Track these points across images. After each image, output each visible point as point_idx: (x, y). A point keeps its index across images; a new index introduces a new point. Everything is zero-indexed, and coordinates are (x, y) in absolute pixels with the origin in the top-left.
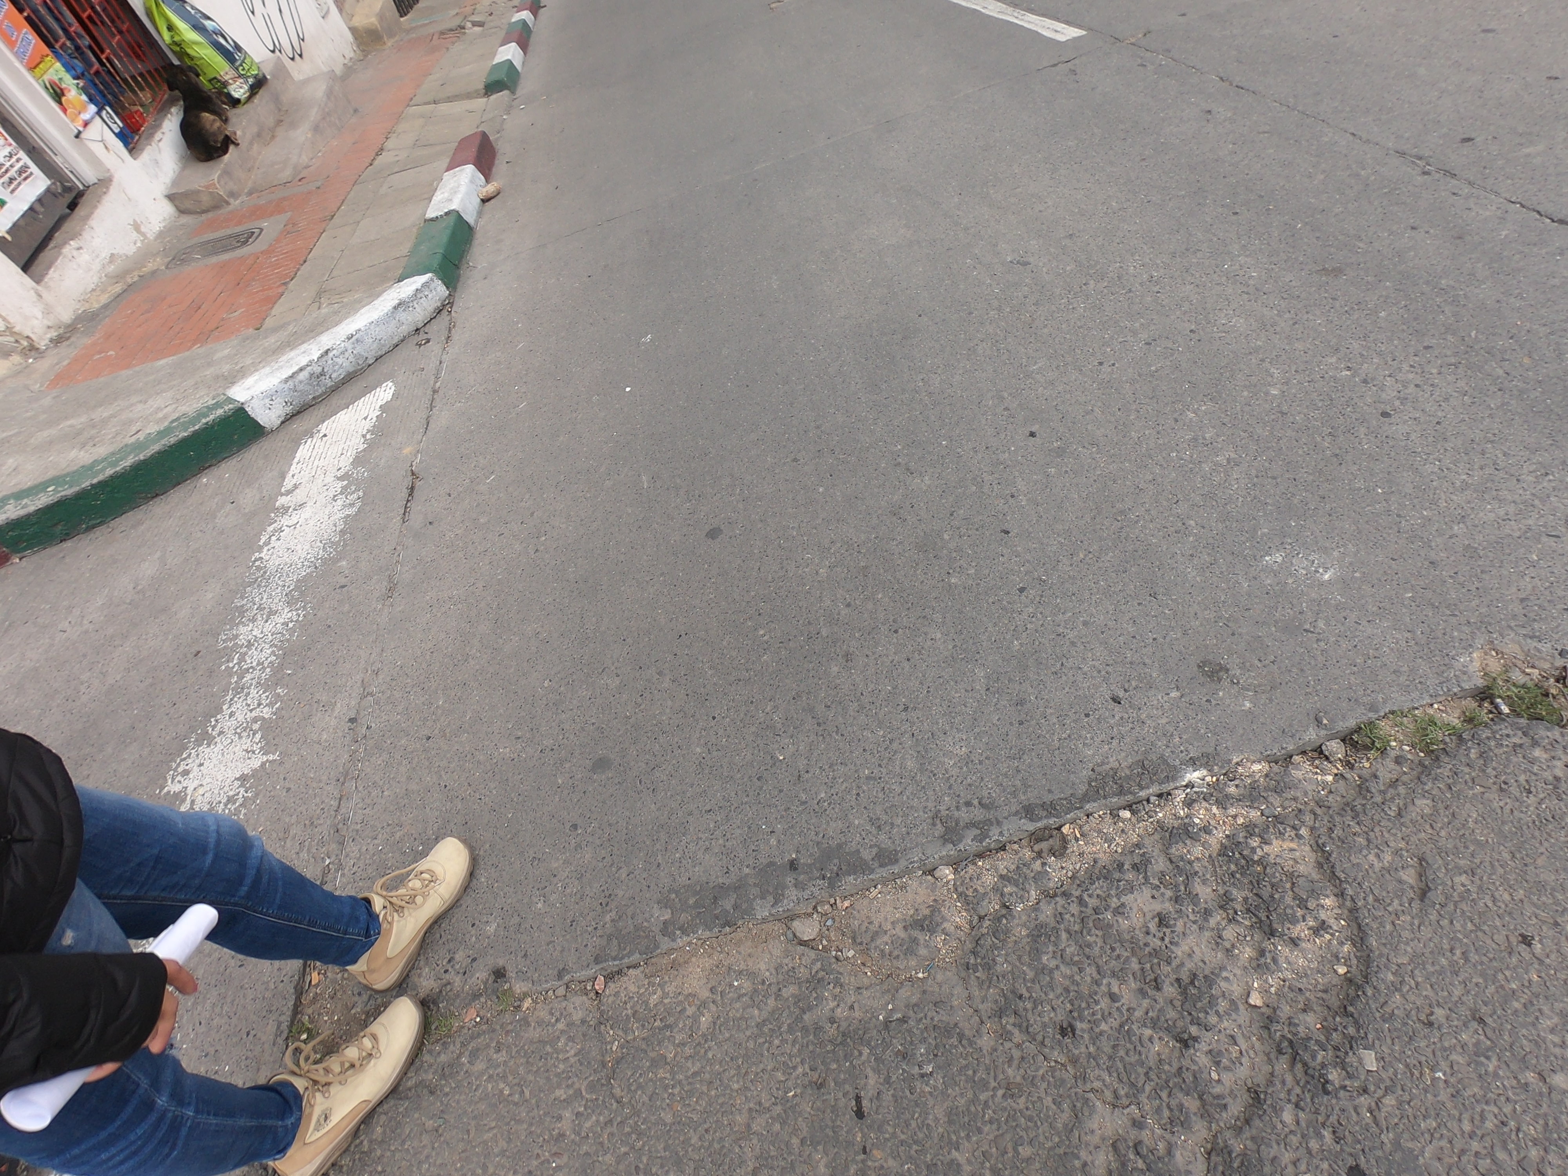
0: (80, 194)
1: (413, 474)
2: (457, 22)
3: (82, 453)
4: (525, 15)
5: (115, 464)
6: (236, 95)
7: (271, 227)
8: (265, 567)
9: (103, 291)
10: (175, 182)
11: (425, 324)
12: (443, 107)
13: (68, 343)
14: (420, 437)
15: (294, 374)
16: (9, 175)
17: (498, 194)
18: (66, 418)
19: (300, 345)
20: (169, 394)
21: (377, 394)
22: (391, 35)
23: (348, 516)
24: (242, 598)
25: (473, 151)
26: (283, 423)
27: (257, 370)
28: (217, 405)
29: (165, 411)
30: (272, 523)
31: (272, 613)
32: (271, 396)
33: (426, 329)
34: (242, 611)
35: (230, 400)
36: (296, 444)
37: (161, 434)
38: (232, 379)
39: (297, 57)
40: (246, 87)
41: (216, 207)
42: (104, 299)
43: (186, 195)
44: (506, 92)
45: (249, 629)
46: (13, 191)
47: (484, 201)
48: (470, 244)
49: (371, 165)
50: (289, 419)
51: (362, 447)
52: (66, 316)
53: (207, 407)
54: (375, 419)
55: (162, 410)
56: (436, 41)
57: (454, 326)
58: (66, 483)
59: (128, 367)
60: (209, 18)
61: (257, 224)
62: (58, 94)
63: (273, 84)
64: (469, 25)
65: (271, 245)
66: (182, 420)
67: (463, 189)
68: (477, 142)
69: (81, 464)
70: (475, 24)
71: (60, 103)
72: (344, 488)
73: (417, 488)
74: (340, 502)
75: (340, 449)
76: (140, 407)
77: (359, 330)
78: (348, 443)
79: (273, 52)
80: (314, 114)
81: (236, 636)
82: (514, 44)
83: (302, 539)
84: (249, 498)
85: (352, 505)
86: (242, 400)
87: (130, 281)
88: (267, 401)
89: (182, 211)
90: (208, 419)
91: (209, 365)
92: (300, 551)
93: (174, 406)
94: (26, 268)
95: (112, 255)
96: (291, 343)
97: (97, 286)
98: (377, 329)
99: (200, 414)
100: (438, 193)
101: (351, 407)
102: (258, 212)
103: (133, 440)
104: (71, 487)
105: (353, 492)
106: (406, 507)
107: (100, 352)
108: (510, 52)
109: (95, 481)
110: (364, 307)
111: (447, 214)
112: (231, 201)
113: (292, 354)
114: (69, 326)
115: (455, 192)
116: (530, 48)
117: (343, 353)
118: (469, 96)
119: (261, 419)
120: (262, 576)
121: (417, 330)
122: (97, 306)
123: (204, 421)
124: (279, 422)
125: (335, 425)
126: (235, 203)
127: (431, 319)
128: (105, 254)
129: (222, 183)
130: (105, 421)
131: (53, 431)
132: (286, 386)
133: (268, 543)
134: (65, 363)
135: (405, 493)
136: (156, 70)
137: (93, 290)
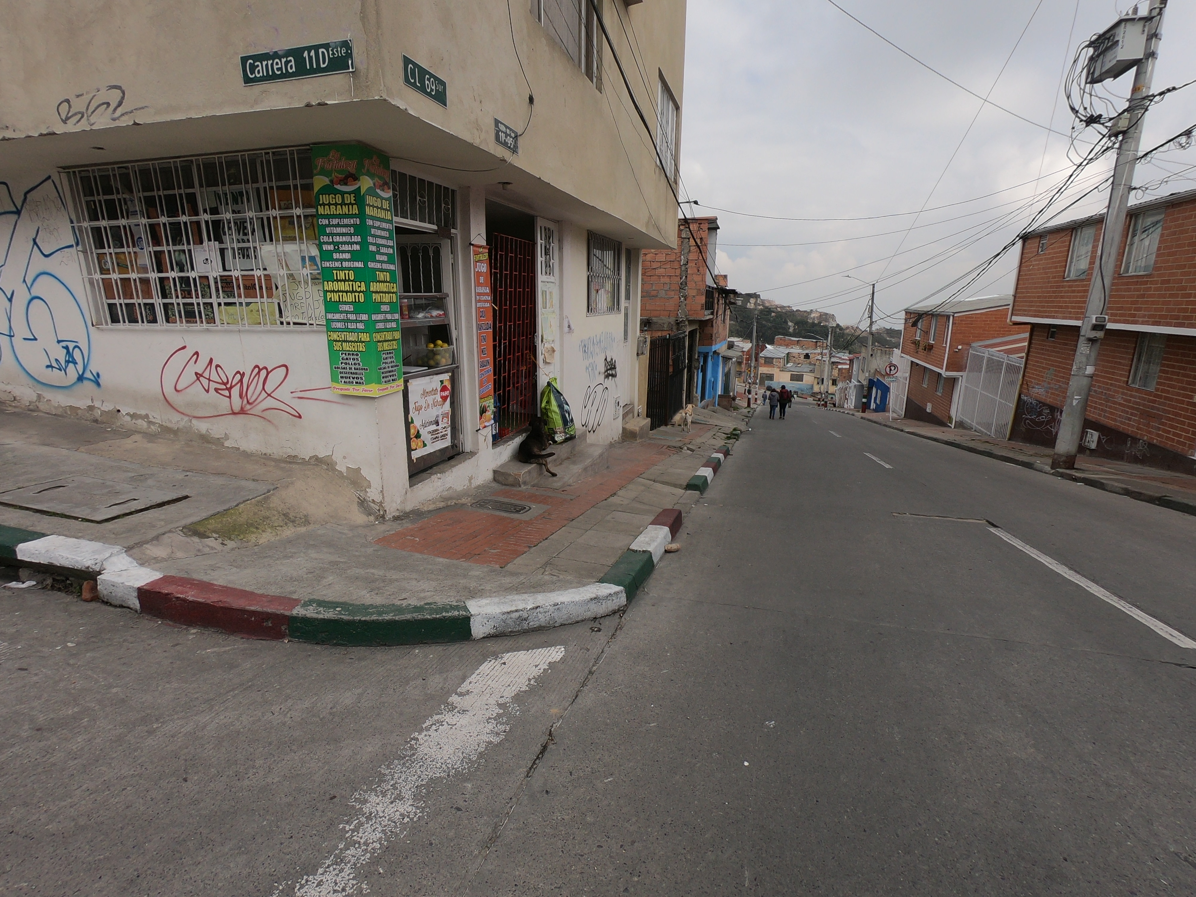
0: (459, 454)
1: (550, 734)
2: (679, 444)
3: (368, 595)
4: (721, 456)
5: (380, 613)
6: (556, 439)
7: (536, 509)
8: (416, 749)
9: (434, 503)
10: (502, 466)
11: (602, 617)
12: (658, 486)
13: (400, 522)
14: (567, 705)
15: (511, 611)
16: (437, 435)
17: (677, 551)
18: (374, 567)
19: (523, 593)
20: (434, 584)
21: (551, 652)
22: (641, 438)
23: (490, 743)
24: (388, 767)
25: (671, 520)
26: (484, 638)
27: (491, 597)
28: (457, 608)
29: (426, 594)
30: (440, 714)
31: (399, 797)
32: (489, 618)
33: (601, 621)
34: (382, 778)
35: (466, 609)
36: (484, 658)
37: (417, 609)
38: (474, 594)
39: (592, 431)
40: (564, 438)
41: (512, 485)
42: (432, 507)
43: (502, 474)
44: (698, 492)
45: (377, 801)
46: (432, 443)
47: (666, 552)
48: (649, 576)
49: (606, 500)
50: (489, 637)
51: (524, 688)
52: (408, 508)
53: (451, 606)
54: (542, 670)
55: (425, 592)
56: (663, 449)
57: (621, 629)
58: (348, 610)
59: (421, 552)
60: (568, 405)
61: (529, 504)
62: (483, 411)
63: (577, 441)
64: (685, 448)
65: (531, 520)
66: (432, 606)
67: (659, 540)
68: (675, 515)
69: (362, 603)
70: (688, 449)
71: (481, 415)
72: (499, 716)
73: (548, 750)
74: (490, 726)
75: (510, 680)
76: (414, 583)
77: (564, 603)
78: (517, 679)
79: (583, 426)
80: (588, 462)
81: (366, 801)
82: (711, 469)
83: (451, 741)
84: (435, 682)
85: (498, 734)
86: (473, 613)
87: (449, 503)
88: (485, 620)
89: (495, 480)
90: (447, 614)
91: (465, 576)
92: (445, 752)
93: (432, 593)
94: (410, 477)
95: (451, 487)
96: (518, 589)
97: (433, 499)
98: (574, 607)
99: (444, 609)
100: (642, 535)
101: (530, 651)
102: (533, 498)
103: (399, 603)
104: (349, 615)
105: (503, 724)
106: (534, 763)
107: (412, 536)
108: (707, 472)
109: (364, 619)
110: (573, 588)
111: (644, 551)
112: (522, 486)
113: (516, 597)
114: (406, 513)
115: (653, 540)
116: (718, 474)
117: (545, 612)
118: (675, 486)
119: (473, 630)
120: (410, 756)
121: (595, 618)
122: (426, 509)
123: (444, 614)
124: (482, 637)
125: (514, 659)
126: (523, 487)
127: (607, 615)
128: (448, 486)
129: (524, 476)
130: (391, 581)
131: (361, 572)
132: (502, 617)
133: (428, 729)
134: (392, 533)
135: (538, 749)
136: (528, 414)
137: (430, 500)
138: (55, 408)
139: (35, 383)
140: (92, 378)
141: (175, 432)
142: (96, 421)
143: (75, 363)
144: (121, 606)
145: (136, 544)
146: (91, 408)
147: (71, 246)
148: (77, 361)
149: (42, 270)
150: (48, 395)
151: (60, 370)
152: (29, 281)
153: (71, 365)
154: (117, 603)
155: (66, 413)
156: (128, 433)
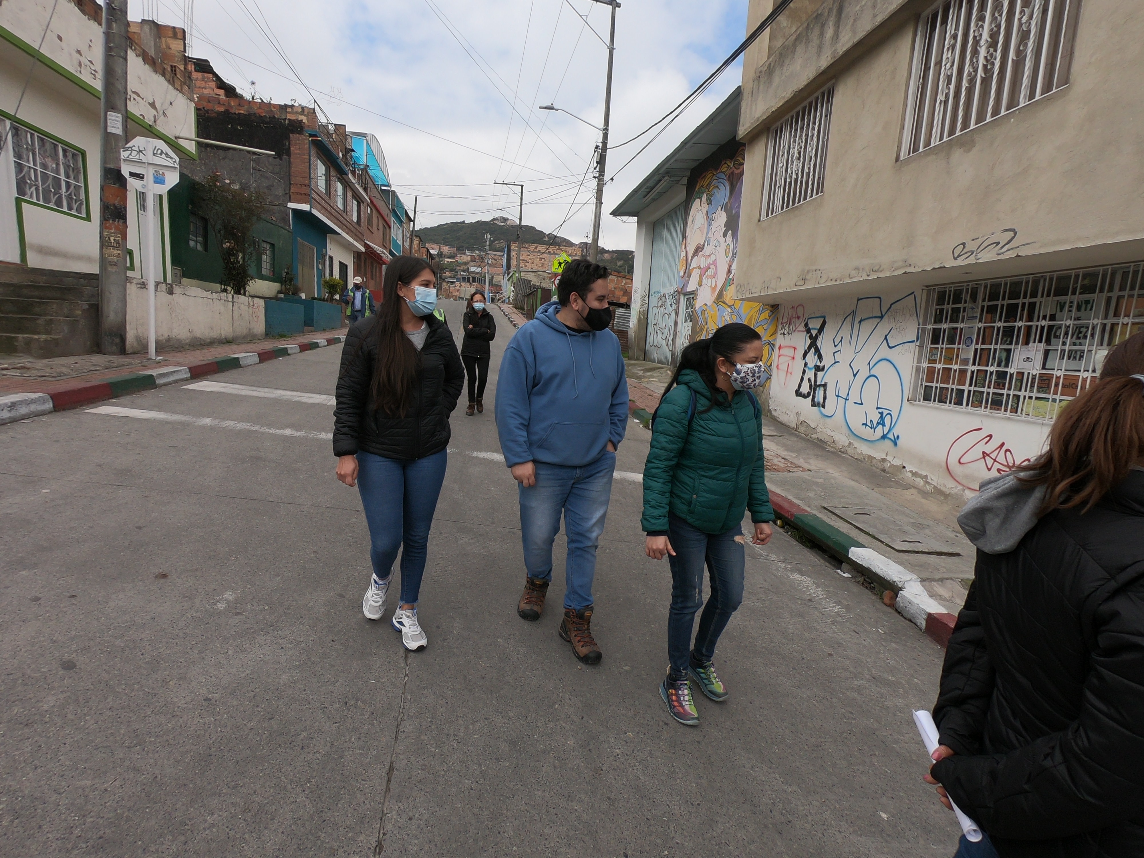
138: (858, 454)
139: (851, 433)
140: (893, 439)
141: (946, 496)
142: (884, 470)
143: (884, 425)
144: (910, 621)
145: (928, 579)
146: (884, 460)
147: (913, 341)
148: (886, 424)
149: (884, 358)
150: (856, 444)
151: (871, 428)
152: (871, 365)
153: (880, 426)
154: (908, 617)
155: (864, 459)
156: (907, 487)
